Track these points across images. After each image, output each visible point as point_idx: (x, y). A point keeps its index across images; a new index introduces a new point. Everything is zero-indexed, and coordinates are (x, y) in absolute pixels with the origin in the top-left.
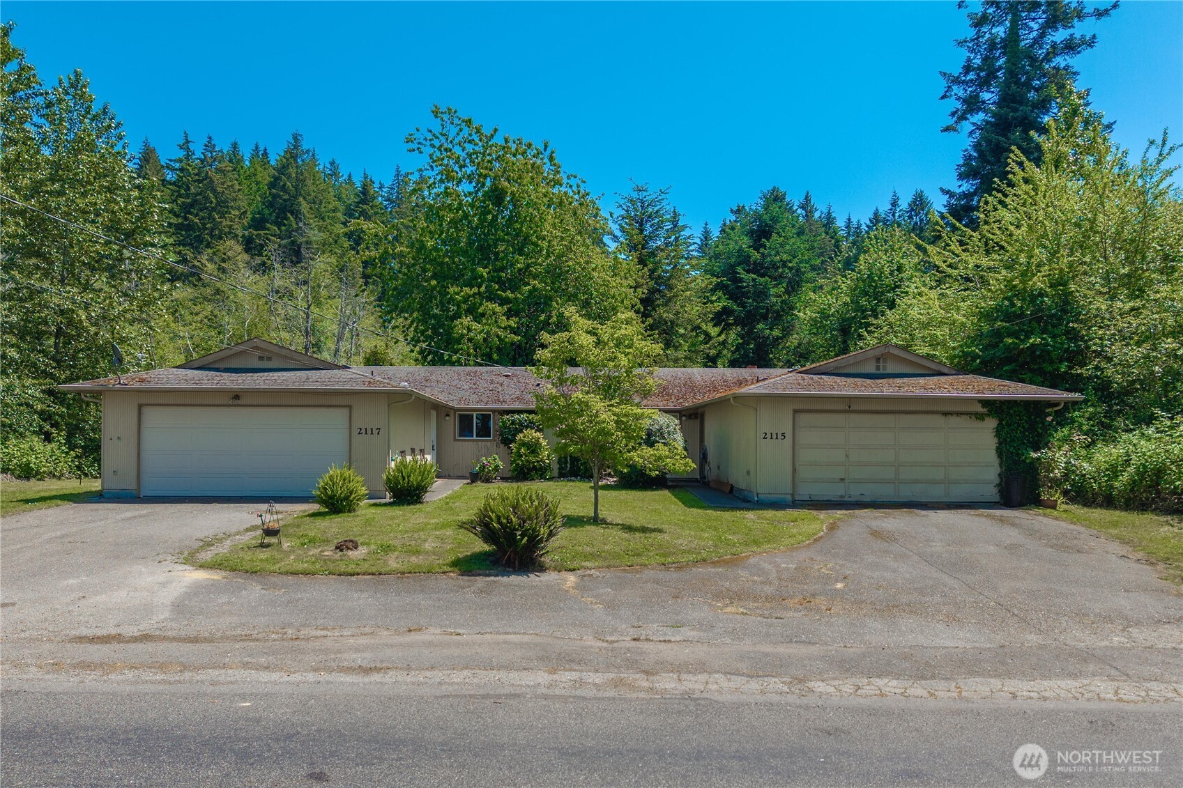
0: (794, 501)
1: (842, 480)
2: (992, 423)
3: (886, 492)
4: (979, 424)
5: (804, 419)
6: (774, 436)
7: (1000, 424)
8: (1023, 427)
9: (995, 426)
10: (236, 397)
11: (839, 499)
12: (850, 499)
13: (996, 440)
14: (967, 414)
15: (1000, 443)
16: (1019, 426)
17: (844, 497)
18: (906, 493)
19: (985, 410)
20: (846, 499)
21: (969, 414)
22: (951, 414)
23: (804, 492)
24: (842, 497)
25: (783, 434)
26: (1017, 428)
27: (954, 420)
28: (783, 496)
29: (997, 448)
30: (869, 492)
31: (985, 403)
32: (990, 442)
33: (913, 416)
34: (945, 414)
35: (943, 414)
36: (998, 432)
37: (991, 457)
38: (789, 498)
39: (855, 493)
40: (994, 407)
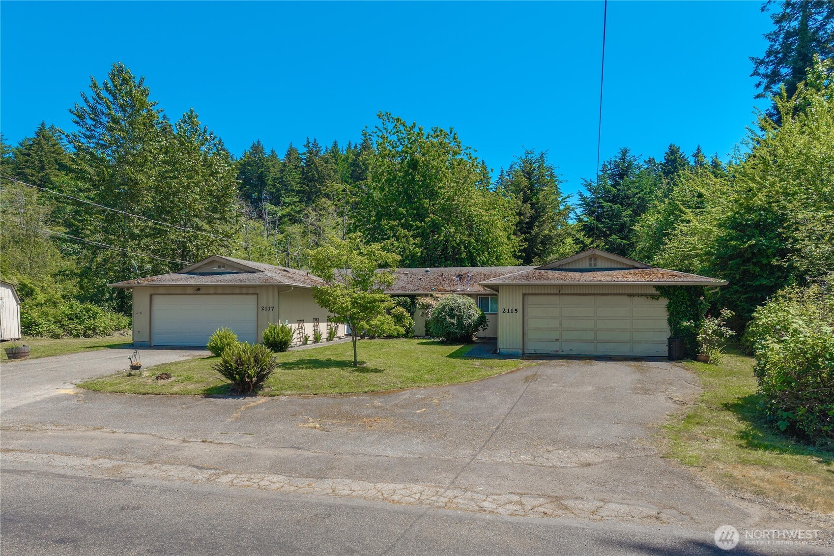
0: (524, 354)
1: (557, 340)
2: (664, 301)
3: (589, 349)
4: (655, 302)
5: (530, 299)
6: (510, 311)
7: (670, 302)
8: (686, 304)
9: (667, 303)
10: (198, 290)
11: (555, 353)
12: (562, 353)
13: (668, 313)
14: (645, 296)
15: (670, 315)
16: (683, 303)
17: (558, 351)
18: (602, 350)
19: (658, 292)
20: (560, 353)
21: (646, 295)
22: (634, 295)
23: (531, 348)
24: (557, 351)
25: (516, 310)
26: (682, 305)
27: (636, 300)
28: (516, 350)
29: (668, 319)
30: (576, 349)
31: (658, 287)
32: (664, 315)
33: (609, 297)
34: (630, 295)
35: (628, 295)
36: (669, 307)
37: (665, 325)
38: (520, 351)
39: (566, 349)
40: (665, 291)
